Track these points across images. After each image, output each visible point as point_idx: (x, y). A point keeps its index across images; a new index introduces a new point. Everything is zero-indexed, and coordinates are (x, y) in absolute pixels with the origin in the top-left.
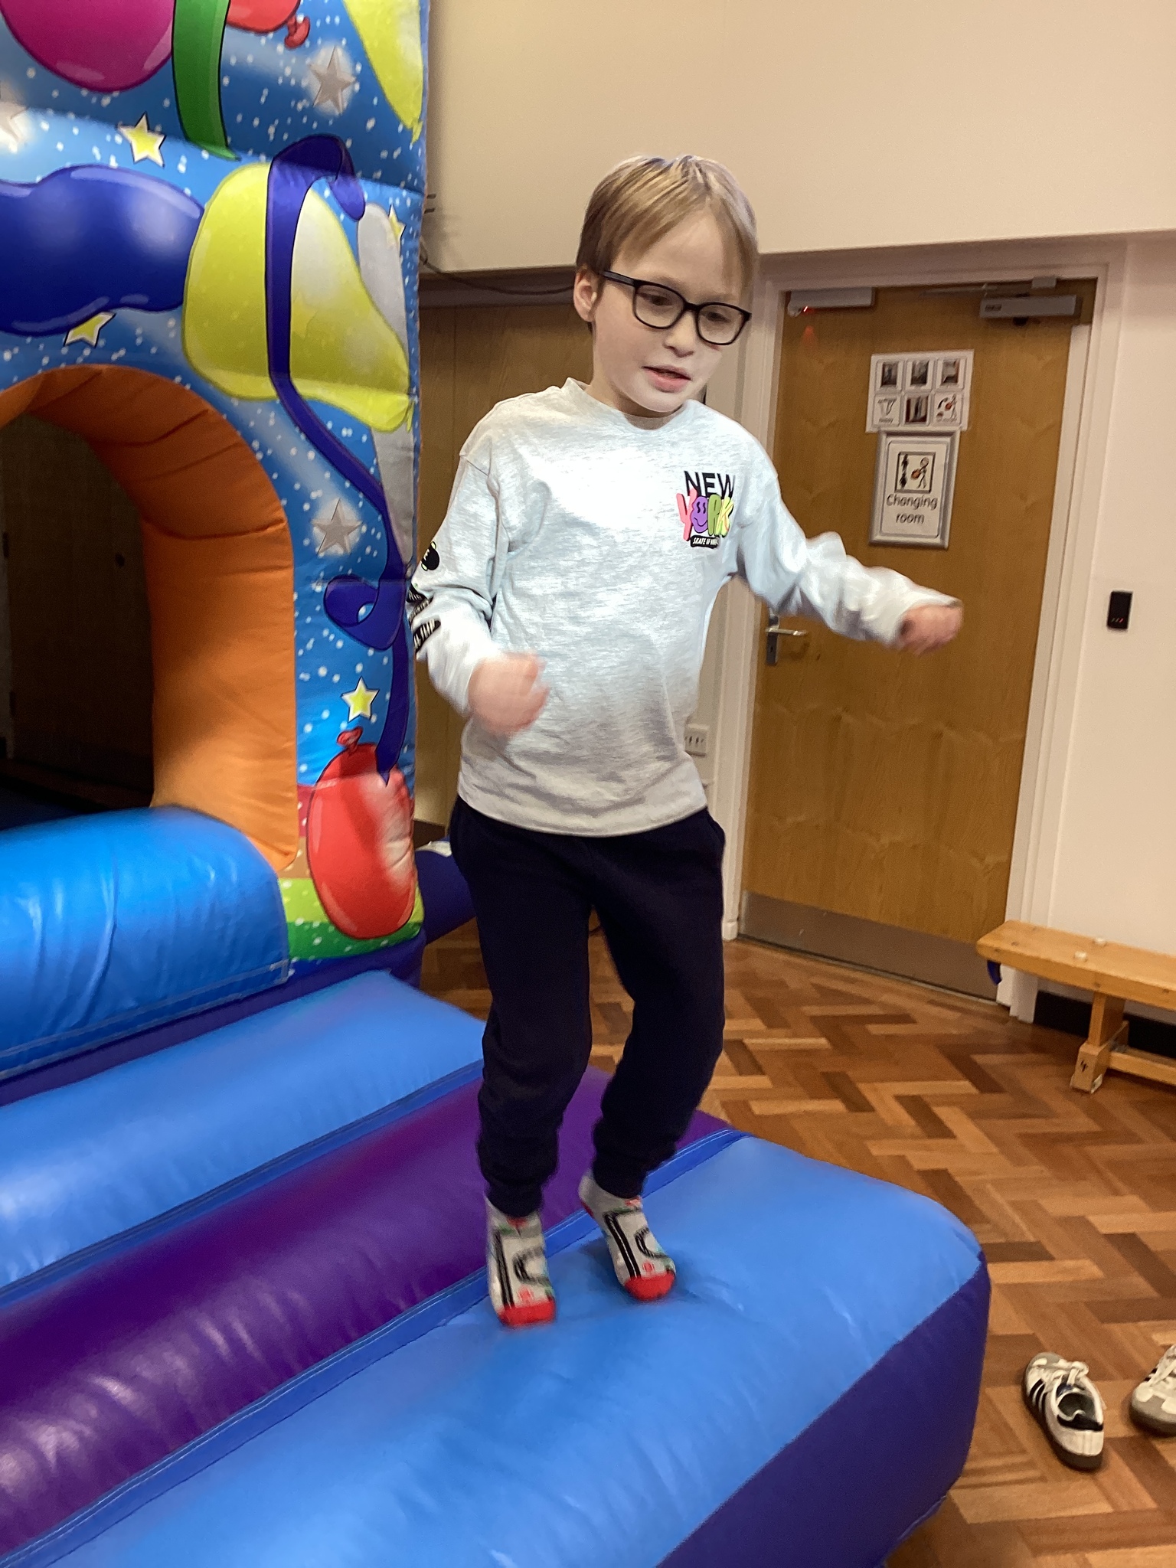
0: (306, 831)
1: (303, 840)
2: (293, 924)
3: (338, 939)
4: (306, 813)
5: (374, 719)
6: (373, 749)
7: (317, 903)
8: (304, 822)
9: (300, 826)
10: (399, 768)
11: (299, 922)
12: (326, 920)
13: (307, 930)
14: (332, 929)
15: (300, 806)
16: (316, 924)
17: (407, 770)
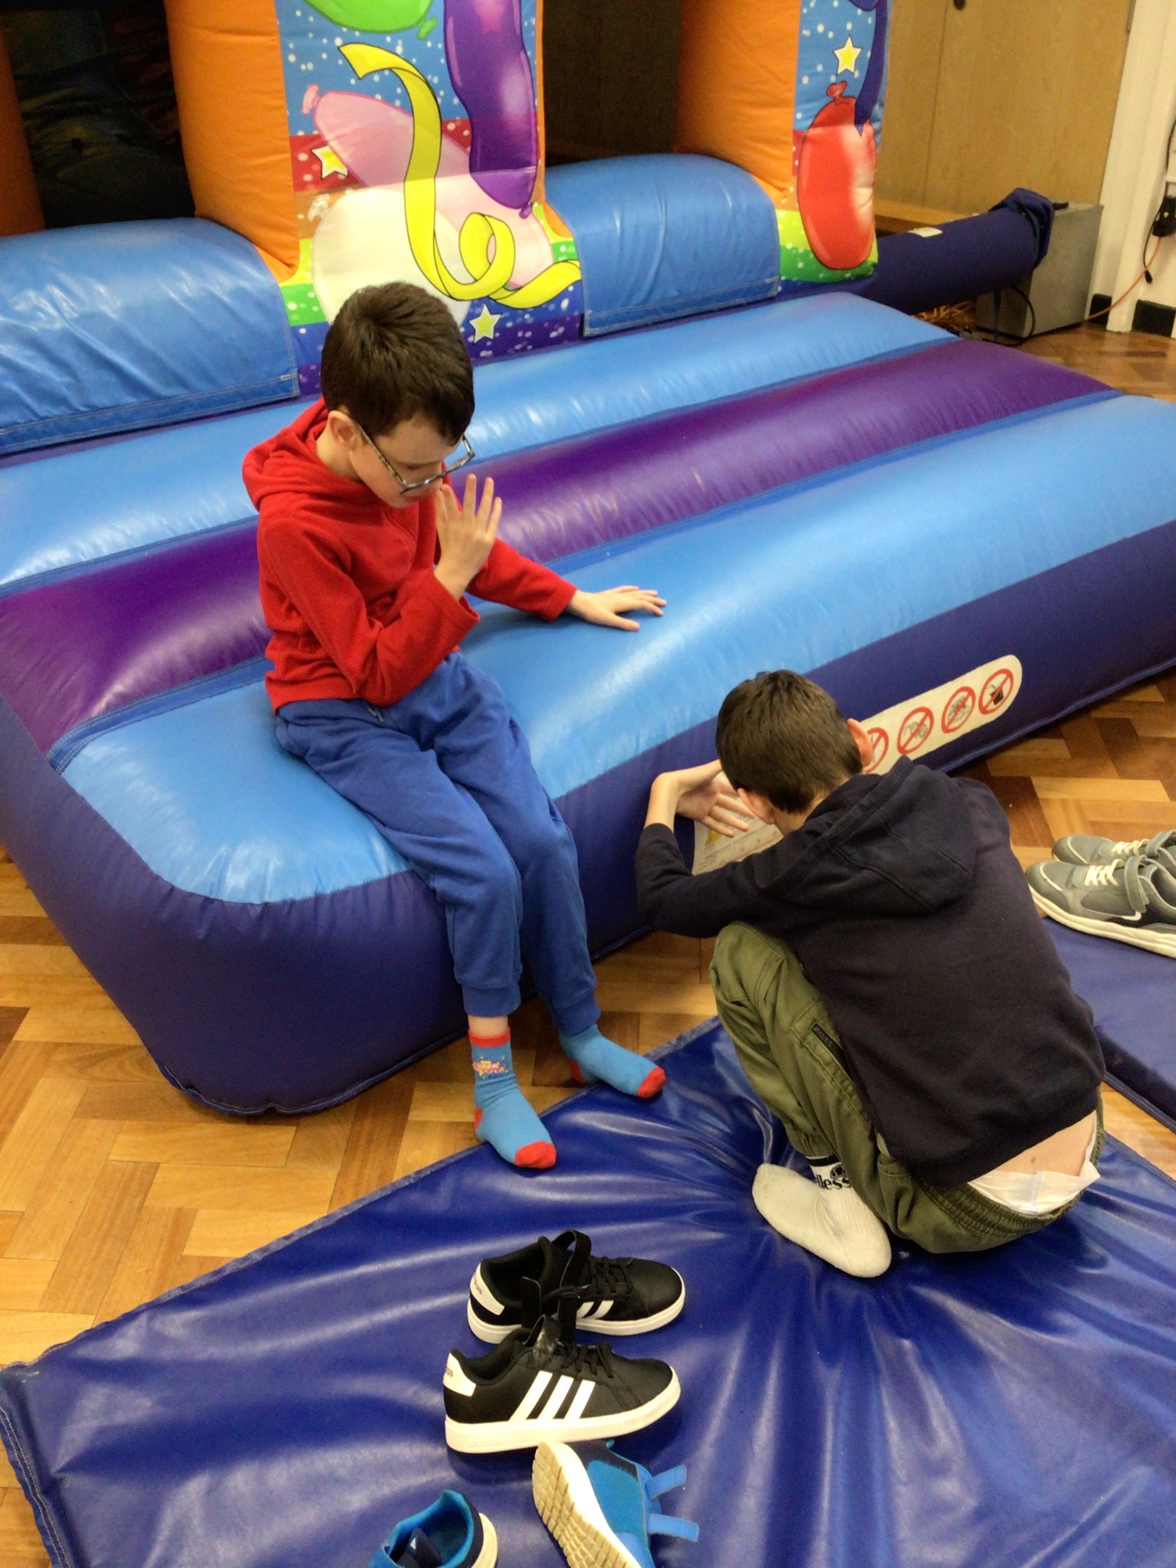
0: (797, 171)
1: (794, 179)
2: (785, 247)
3: (816, 265)
4: (798, 155)
5: (857, 74)
6: (853, 102)
7: (803, 233)
8: (797, 163)
9: (794, 165)
10: (870, 123)
11: (789, 246)
12: (809, 248)
13: (794, 255)
14: (812, 256)
15: (794, 149)
16: (801, 251)
17: (876, 126)
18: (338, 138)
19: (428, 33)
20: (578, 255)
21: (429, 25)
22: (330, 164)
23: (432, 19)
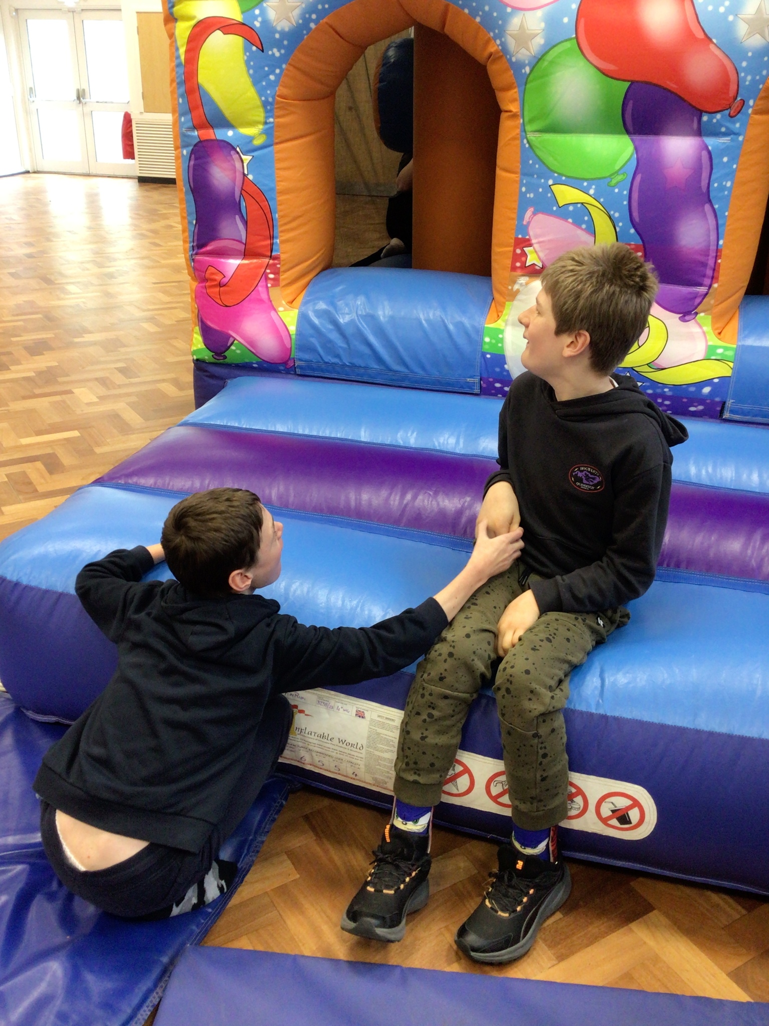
18: (539, 243)
19: (618, 183)
20: (735, 359)
21: (620, 178)
22: (532, 259)
23: (623, 174)
